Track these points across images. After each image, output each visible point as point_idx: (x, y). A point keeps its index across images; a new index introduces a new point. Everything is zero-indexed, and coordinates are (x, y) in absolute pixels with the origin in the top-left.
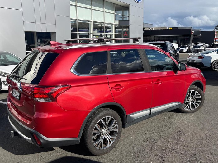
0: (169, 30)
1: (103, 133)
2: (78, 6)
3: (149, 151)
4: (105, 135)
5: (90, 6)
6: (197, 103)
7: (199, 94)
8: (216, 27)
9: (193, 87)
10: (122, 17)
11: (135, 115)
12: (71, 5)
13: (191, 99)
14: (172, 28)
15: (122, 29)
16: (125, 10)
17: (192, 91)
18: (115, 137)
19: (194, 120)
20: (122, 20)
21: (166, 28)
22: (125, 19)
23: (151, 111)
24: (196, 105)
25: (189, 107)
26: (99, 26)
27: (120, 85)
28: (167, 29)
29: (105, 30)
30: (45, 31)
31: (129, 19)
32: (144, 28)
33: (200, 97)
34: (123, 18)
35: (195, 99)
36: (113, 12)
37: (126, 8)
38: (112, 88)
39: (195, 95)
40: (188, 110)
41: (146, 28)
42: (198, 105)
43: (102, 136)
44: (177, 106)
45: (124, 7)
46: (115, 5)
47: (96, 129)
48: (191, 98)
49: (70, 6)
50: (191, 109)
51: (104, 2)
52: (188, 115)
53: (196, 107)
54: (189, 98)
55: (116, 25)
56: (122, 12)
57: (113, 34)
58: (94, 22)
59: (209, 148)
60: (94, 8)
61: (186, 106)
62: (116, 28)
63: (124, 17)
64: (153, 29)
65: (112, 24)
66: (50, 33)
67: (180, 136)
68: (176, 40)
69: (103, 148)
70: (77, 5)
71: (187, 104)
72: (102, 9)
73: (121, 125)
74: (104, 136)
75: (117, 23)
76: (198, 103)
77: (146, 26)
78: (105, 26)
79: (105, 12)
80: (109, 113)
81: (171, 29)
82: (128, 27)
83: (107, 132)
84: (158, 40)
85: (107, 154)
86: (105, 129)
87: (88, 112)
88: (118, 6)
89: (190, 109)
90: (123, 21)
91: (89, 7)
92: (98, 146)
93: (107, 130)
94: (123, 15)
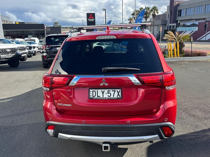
8: (55, 23)
21: (12, 22)
81: (18, 23)
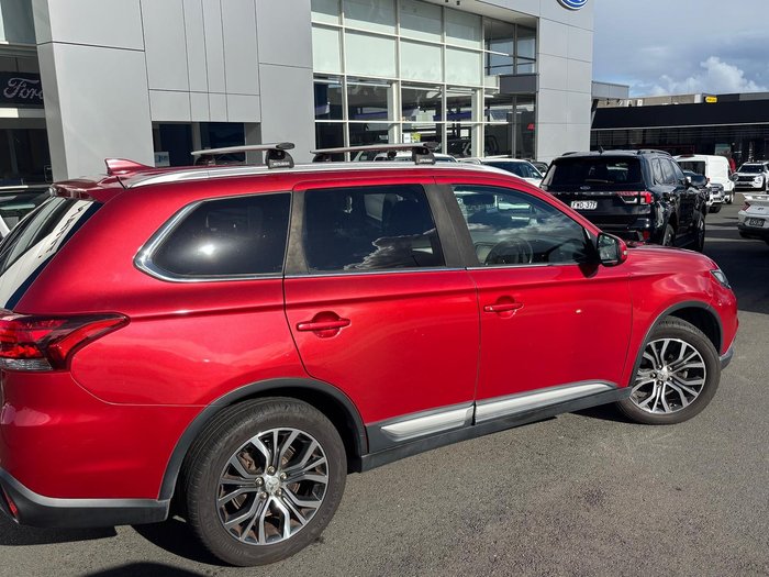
0: (704, 103)
1: (267, 485)
2: (349, 31)
3: (437, 561)
4: (276, 494)
5: (393, 28)
6: (690, 387)
7: (696, 353)
9: (670, 326)
10: (511, 61)
11: (404, 427)
12: (315, 25)
13: (665, 371)
14: (717, 96)
15: (511, 107)
16: (522, 36)
17: (667, 341)
18: (316, 504)
19: (666, 451)
20: (511, 73)
21: (692, 97)
22: (522, 70)
23: (477, 413)
24: (686, 393)
25: (660, 400)
26: (430, 96)
27: (334, 316)
28: (698, 100)
29: (446, 110)
30: (223, 119)
31: (537, 68)
32: (595, 102)
33: (702, 365)
34: (515, 65)
35: (683, 371)
36: (478, 45)
37: (527, 29)
38: (301, 326)
39: (681, 357)
40: (654, 411)
41: (603, 99)
42: (696, 394)
43: (261, 497)
44: (596, 395)
45: (519, 26)
46: (486, 22)
47: (232, 471)
48: (665, 369)
49: (313, 28)
50: (668, 410)
51: (442, 11)
52: (654, 431)
53: (685, 404)
54: (657, 367)
55: (488, 91)
56: (512, 43)
57: (476, 125)
58: (404, 83)
59: (674, 565)
60: (404, 33)
61: (648, 397)
62: (488, 102)
63: (519, 61)
64: (640, 104)
65: (475, 89)
66: (241, 125)
67: (583, 513)
68: (728, 141)
69: (262, 541)
70: (344, 26)
71: (648, 388)
72: (435, 39)
73: (342, 462)
74: (270, 499)
75: (492, 83)
76: (697, 388)
77: (603, 93)
78: (447, 95)
79: (448, 47)
80: (285, 415)
81: (714, 100)
82: (532, 98)
83: (285, 484)
84: (657, 142)
85: (282, 562)
86: (273, 474)
87: (193, 412)
88: (494, 23)
89: (660, 407)
90: (515, 76)
91: (389, 30)
92: (243, 531)
93: (281, 479)
94: (515, 56)
